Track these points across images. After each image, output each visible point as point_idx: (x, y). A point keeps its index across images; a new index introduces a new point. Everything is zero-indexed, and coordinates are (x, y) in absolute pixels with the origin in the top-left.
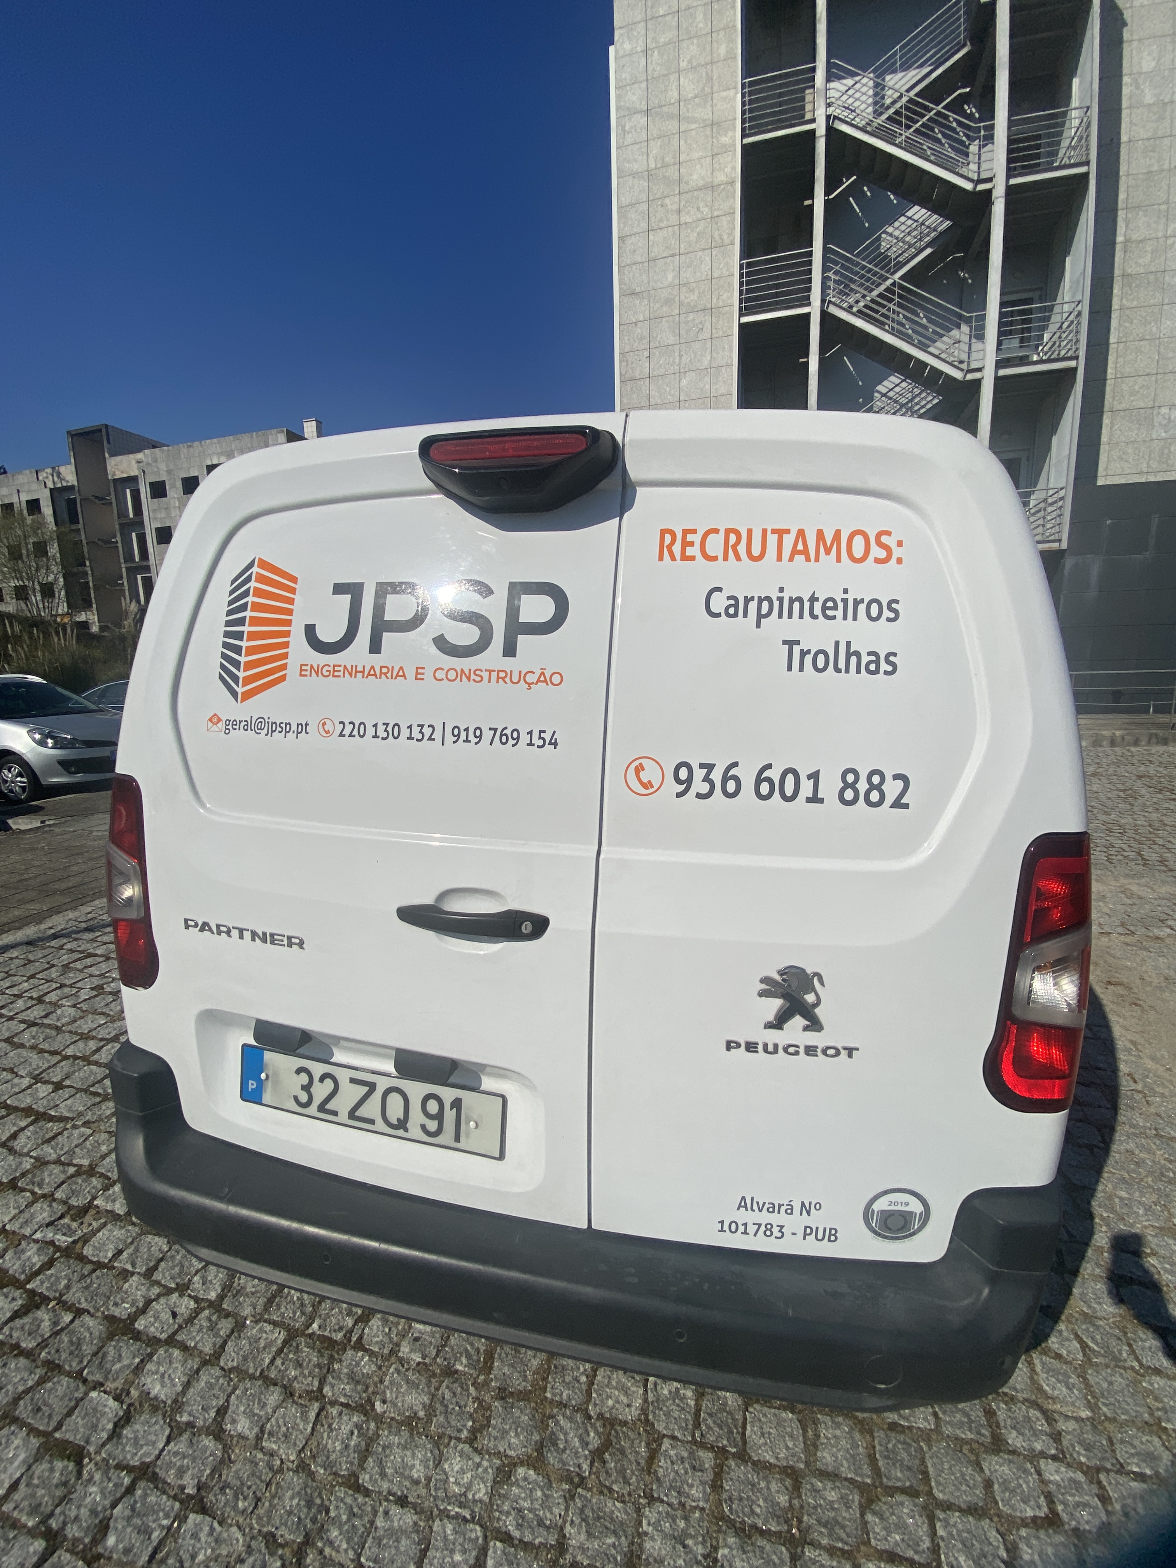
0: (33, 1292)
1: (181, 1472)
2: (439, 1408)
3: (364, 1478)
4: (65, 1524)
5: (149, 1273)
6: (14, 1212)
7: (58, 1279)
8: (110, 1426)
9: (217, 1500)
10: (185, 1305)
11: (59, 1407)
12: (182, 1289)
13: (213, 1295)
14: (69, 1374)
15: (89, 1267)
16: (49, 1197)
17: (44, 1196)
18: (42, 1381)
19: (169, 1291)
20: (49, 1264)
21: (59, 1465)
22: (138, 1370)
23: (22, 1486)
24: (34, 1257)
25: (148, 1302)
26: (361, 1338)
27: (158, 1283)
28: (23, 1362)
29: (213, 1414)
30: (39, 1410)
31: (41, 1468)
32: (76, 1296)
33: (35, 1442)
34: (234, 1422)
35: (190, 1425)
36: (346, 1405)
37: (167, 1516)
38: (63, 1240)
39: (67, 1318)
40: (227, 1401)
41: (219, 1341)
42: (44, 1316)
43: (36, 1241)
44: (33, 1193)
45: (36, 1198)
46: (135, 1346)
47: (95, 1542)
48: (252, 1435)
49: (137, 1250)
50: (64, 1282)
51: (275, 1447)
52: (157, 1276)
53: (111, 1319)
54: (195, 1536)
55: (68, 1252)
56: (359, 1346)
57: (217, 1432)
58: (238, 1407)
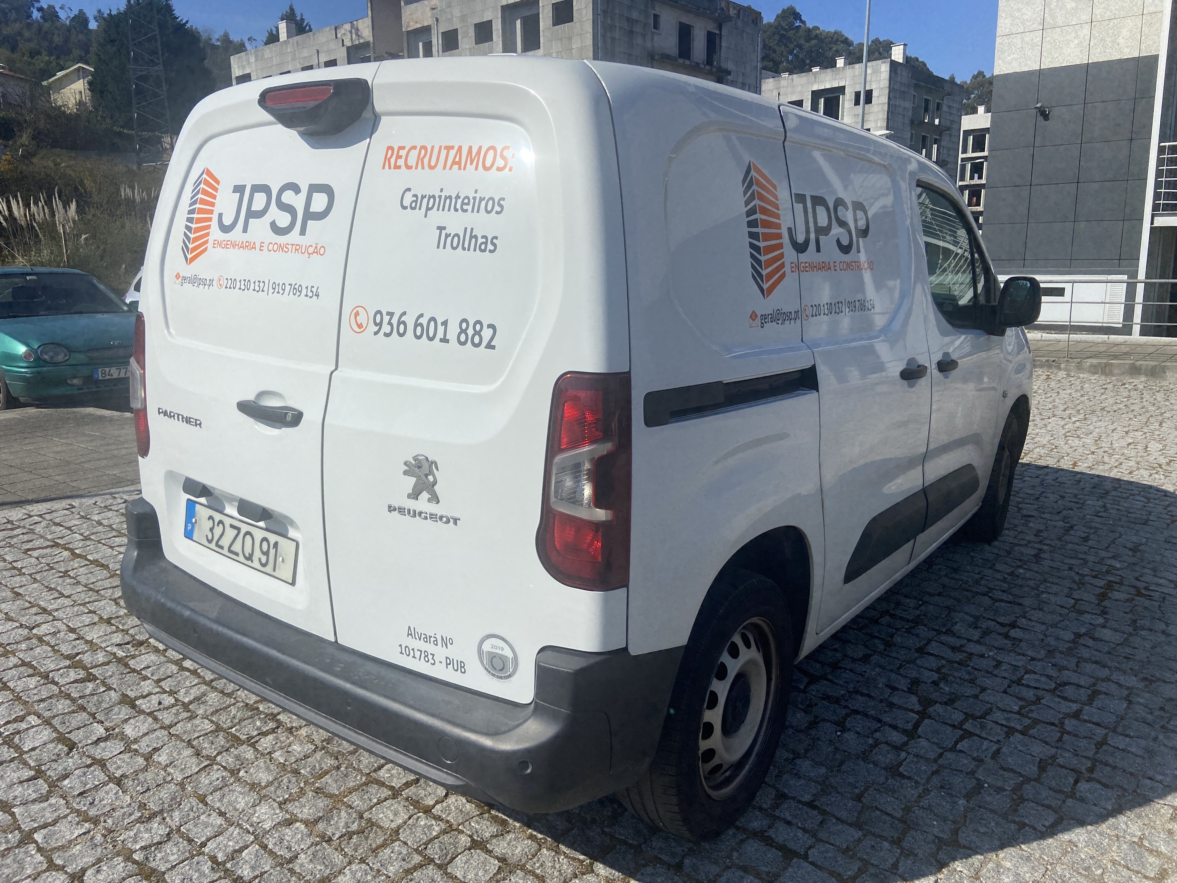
0: (91, 674)
1: (119, 767)
2: (276, 784)
3: (209, 799)
4: (49, 769)
5: (159, 681)
6: (101, 634)
7: (108, 671)
8: (95, 739)
9: (129, 783)
10: (169, 700)
11: (74, 724)
12: (171, 693)
13: (186, 700)
14: (88, 713)
15: (128, 670)
16: (126, 632)
17: (123, 630)
18: (73, 712)
19: (165, 692)
20: (107, 663)
21: (60, 746)
22: (126, 721)
23: (37, 751)
24: (101, 657)
25: (150, 694)
26: (257, 742)
27: (161, 687)
28: (68, 702)
29: (150, 749)
30: (64, 723)
31: (51, 746)
32: (114, 682)
33: (55, 735)
34: (159, 756)
35: (136, 750)
36: (225, 768)
37: (99, 781)
38: (120, 654)
39: (102, 689)
40: (162, 747)
41: (176, 720)
42: (90, 686)
43: (106, 651)
44: (117, 627)
45: (118, 630)
46: (129, 710)
47: (58, 780)
48: (164, 764)
49: (158, 669)
50: (110, 673)
51: (172, 771)
52: (162, 684)
53: (124, 696)
54: (107, 793)
55: (120, 660)
56: (253, 745)
57: (148, 757)
58: (165, 750)
